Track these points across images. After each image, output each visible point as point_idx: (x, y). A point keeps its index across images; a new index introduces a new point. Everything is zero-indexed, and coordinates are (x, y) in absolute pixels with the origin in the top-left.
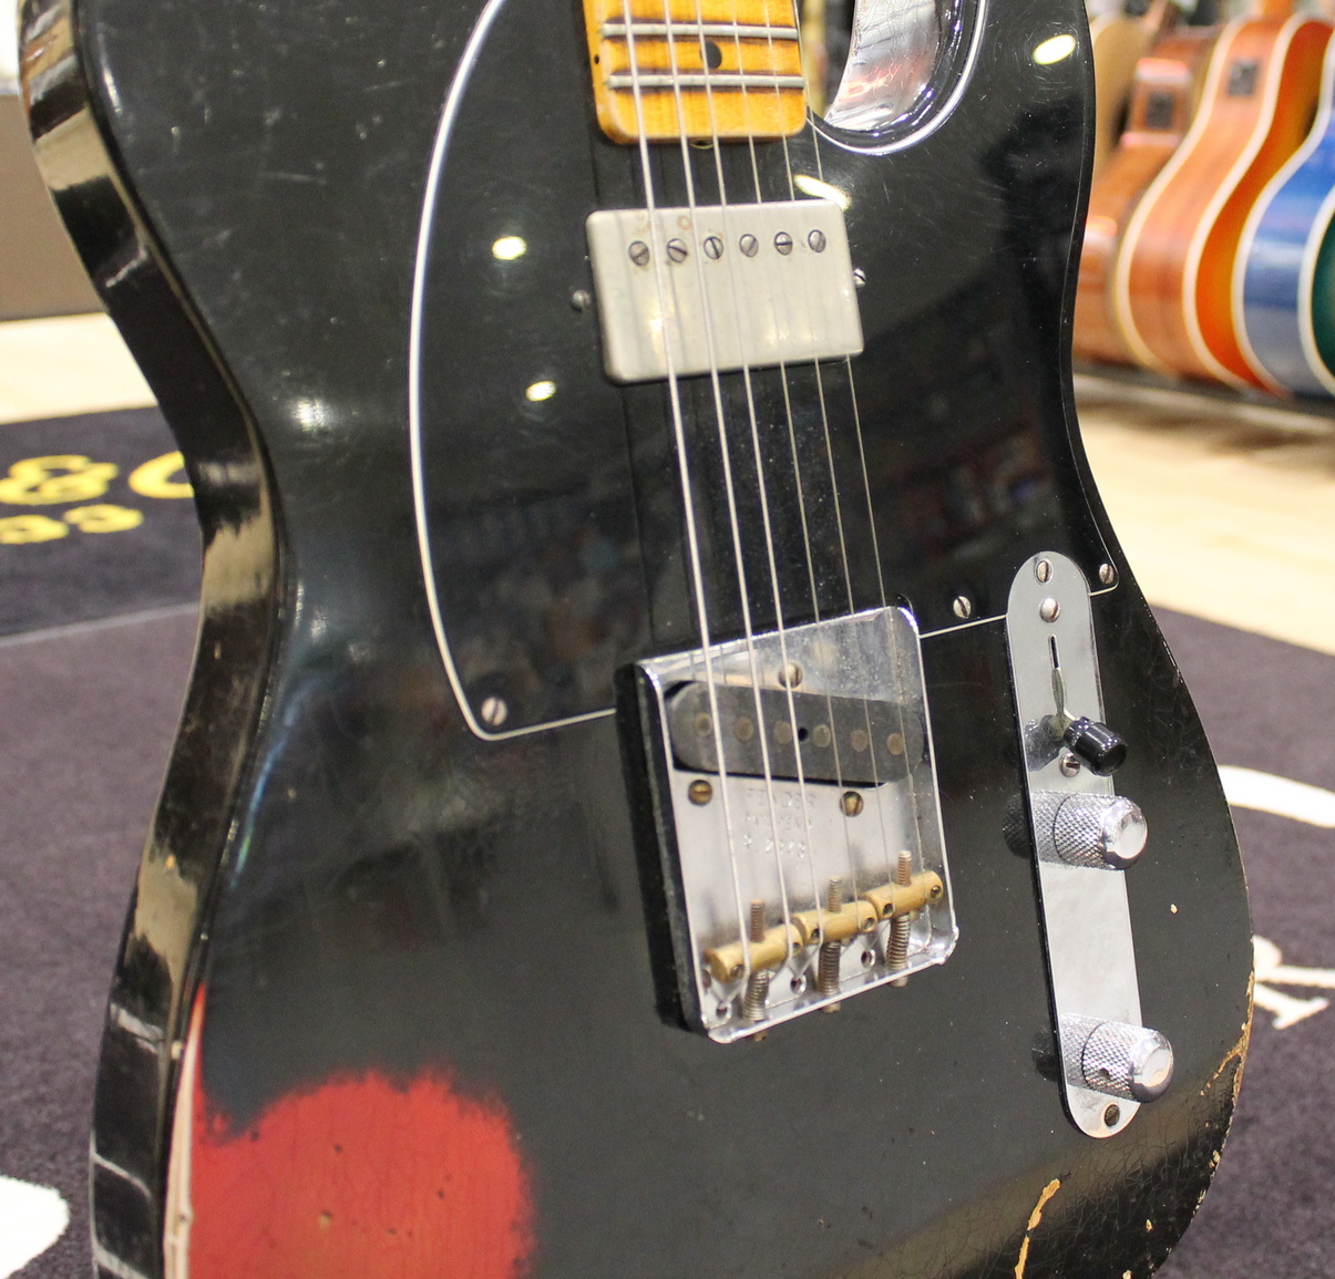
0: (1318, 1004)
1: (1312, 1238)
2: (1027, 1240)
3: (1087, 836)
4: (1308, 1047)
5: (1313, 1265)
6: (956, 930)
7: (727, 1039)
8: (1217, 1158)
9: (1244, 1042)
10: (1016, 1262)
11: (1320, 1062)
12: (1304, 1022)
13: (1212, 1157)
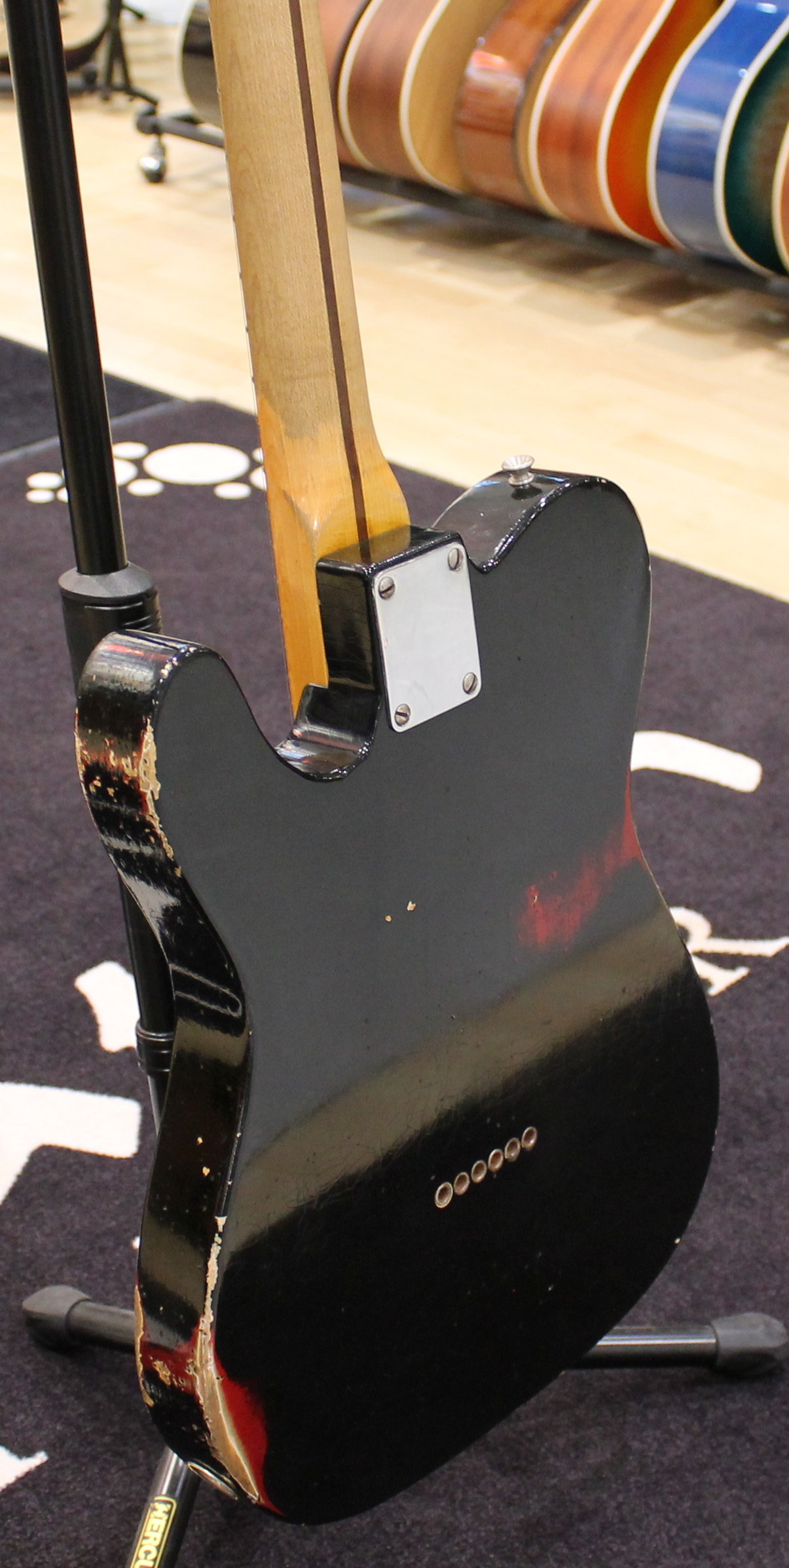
0: (742, 972)
1: (741, 1171)
4: (734, 1011)
5: (743, 1192)
11: (743, 1023)
12: (730, 988)
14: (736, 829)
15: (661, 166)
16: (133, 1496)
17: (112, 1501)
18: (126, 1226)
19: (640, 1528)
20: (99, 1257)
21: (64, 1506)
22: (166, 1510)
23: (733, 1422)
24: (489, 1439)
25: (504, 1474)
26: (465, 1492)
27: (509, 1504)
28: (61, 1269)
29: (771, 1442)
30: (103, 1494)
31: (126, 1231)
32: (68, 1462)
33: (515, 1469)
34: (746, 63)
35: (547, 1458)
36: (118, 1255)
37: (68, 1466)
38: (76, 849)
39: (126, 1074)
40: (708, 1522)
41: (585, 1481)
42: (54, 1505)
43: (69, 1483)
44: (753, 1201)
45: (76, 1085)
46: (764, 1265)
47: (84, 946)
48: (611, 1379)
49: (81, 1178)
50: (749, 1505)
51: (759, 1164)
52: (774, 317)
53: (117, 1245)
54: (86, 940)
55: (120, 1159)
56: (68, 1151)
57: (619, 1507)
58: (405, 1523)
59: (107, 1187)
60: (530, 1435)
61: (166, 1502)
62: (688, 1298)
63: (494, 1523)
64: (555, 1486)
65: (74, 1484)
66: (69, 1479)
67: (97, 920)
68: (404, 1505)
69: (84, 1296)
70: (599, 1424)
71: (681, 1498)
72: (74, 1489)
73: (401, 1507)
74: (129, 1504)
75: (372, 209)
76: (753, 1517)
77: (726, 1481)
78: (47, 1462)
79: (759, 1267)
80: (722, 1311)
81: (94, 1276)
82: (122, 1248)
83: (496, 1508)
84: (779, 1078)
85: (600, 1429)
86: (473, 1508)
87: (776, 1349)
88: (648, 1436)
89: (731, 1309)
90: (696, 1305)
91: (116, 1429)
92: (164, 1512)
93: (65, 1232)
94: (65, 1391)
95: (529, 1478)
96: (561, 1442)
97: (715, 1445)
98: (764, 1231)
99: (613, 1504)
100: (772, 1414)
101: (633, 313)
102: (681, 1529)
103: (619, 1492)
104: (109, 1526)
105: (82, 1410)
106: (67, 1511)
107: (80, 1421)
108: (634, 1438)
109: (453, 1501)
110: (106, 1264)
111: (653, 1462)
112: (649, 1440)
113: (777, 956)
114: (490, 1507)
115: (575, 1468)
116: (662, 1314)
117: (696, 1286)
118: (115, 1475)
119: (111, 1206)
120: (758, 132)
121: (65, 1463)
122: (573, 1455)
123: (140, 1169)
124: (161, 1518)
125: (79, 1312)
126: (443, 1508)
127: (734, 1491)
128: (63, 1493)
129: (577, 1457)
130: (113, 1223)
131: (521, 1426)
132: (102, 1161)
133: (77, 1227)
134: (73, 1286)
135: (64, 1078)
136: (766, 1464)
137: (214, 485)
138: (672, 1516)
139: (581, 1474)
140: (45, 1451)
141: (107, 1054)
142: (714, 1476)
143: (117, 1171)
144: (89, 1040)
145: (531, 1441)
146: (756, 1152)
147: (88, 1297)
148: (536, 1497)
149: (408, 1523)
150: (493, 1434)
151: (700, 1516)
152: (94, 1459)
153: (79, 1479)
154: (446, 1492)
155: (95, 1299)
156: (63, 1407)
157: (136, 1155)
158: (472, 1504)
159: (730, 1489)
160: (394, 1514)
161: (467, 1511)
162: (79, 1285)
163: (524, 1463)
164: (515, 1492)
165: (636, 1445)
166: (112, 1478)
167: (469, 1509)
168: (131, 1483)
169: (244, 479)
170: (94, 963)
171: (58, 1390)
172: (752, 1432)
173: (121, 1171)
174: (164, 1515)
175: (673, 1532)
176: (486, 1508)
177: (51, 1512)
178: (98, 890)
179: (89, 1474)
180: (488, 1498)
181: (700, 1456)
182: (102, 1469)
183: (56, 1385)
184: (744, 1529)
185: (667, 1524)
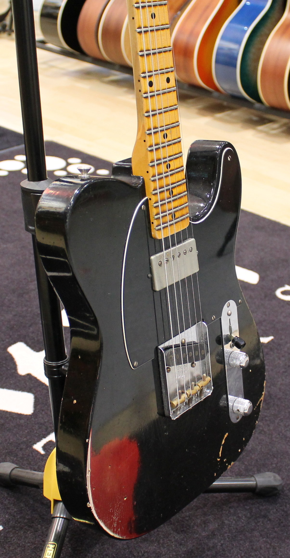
2: (222, 446)
3: (237, 363)
6: (213, 387)
7: (174, 419)
8: (257, 422)
9: (263, 396)
10: (220, 451)
13: (256, 422)
14: (251, 297)
15: (217, 62)
16: (37, 542)
17: (29, 544)
18: (30, 440)
19: (230, 554)
20: (20, 452)
21: (10, 546)
22: (53, 547)
23: (262, 513)
24: (171, 520)
25: (178, 533)
26: (163, 540)
27: (181, 544)
28: (6, 456)
29: (277, 521)
30: (25, 542)
31: (30, 442)
32: (11, 529)
33: (182, 531)
34: (249, 25)
35: (194, 527)
36: (27, 451)
37: (11, 531)
38: (6, 300)
39: (28, 384)
40: (256, 550)
41: (208, 535)
42: (6, 546)
43: (12, 538)
44: (265, 432)
45: (9, 388)
46: (270, 455)
47: (10, 336)
48: (217, 498)
49: (12, 422)
50: (270, 544)
51: (267, 418)
52: (255, 118)
53: (26, 448)
54: (11, 334)
55: (26, 415)
56: (7, 412)
57: (222, 545)
58: (141, 552)
59: (22, 426)
60: (187, 518)
61: (53, 544)
62: (243, 467)
63: (175, 552)
64: (197, 537)
65: (14, 538)
66: (12, 536)
67: (15, 327)
68: (141, 545)
69: (16, 466)
70: (212, 514)
71: (245, 542)
72: (14, 540)
73: (139, 546)
74: (35, 546)
75: (108, 76)
76: (272, 549)
77: (261, 535)
78: (2, 530)
79: (269, 456)
80: (256, 472)
81: (19, 459)
82: (28, 448)
83: (176, 546)
84: (272, 387)
85: (213, 516)
86: (167, 546)
87: (278, 486)
88: (231, 519)
89: (259, 471)
90: (247, 470)
91: (29, 517)
92: (52, 548)
93: (7, 442)
94: (9, 503)
95: (187, 534)
96: (199, 521)
97: (256, 522)
98: (270, 443)
99: (219, 544)
100: (277, 510)
101: (204, 115)
102: (246, 553)
103: (222, 539)
104: (28, 554)
105: (16, 510)
106: (11, 548)
107: (15, 514)
108: (226, 519)
109: (159, 543)
110: (23, 454)
111: (234, 528)
112: (232, 520)
113: (269, 343)
114: (173, 546)
115: (205, 531)
116: (234, 473)
117: (246, 463)
118: (29, 534)
119: (24, 433)
120: (253, 50)
121: (10, 530)
122: (203, 526)
123: (35, 419)
124: (51, 550)
125: (14, 472)
126: (155, 546)
127: (264, 539)
128: (9, 542)
129: (205, 527)
130: (25, 439)
131: (183, 515)
132: (20, 416)
133: (11, 440)
134: (11, 462)
135: (5, 385)
136: (276, 529)
137: (54, 171)
138: (242, 548)
139: (207, 533)
140: (2, 525)
141: (21, 376)
142: (256, 533)
143: (26, 419)
144: (14, 371)
145: (187, 520)
146: (265, 414)
147: (17, 466)
148: (190, 542)
149: (143, 552)
150: (173, 519)
151: (252, 548)
152: (21, 528)
153: (16, 536)
154: (156, 540)
155: (21, 467)
156: (8, 508)
157: (33, 414)
158: (167, 545)
159: (263, 538)
160: (137, 548)
161: (165, 547)
162: (13, 462)
163: (185, 529)
164: (182, 540)
165: (226, 522)
166: (28, 536)
167: (165, 546)
168: (36, 537)
169: (64, 169)
170: (15, 342)
171: (6, 502)
172: (270, 517)
173: (27, 420)
174: (52, 549)
175: (243, 554)
176: (172, 546)
177: (5, 549)
178: (15, 315)
179: (19, 534)
180: (172, 542)
181: (251, 526)
182: (24, 532)
183: (5, 500)
184: (269, 553)
185: (240, 552)
